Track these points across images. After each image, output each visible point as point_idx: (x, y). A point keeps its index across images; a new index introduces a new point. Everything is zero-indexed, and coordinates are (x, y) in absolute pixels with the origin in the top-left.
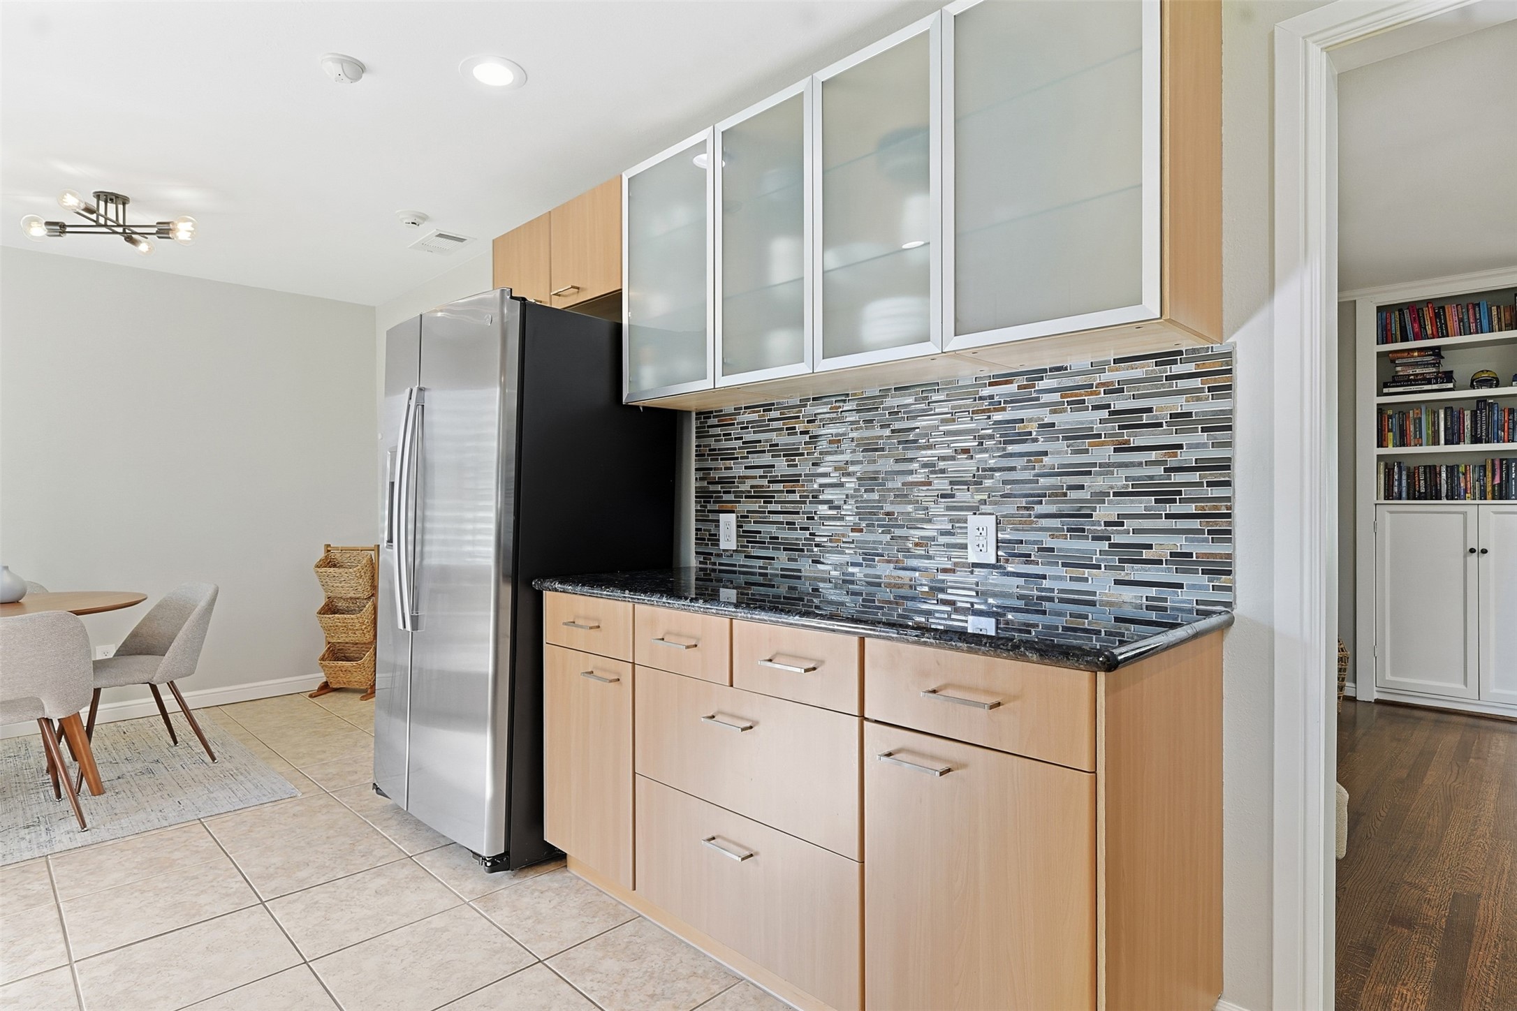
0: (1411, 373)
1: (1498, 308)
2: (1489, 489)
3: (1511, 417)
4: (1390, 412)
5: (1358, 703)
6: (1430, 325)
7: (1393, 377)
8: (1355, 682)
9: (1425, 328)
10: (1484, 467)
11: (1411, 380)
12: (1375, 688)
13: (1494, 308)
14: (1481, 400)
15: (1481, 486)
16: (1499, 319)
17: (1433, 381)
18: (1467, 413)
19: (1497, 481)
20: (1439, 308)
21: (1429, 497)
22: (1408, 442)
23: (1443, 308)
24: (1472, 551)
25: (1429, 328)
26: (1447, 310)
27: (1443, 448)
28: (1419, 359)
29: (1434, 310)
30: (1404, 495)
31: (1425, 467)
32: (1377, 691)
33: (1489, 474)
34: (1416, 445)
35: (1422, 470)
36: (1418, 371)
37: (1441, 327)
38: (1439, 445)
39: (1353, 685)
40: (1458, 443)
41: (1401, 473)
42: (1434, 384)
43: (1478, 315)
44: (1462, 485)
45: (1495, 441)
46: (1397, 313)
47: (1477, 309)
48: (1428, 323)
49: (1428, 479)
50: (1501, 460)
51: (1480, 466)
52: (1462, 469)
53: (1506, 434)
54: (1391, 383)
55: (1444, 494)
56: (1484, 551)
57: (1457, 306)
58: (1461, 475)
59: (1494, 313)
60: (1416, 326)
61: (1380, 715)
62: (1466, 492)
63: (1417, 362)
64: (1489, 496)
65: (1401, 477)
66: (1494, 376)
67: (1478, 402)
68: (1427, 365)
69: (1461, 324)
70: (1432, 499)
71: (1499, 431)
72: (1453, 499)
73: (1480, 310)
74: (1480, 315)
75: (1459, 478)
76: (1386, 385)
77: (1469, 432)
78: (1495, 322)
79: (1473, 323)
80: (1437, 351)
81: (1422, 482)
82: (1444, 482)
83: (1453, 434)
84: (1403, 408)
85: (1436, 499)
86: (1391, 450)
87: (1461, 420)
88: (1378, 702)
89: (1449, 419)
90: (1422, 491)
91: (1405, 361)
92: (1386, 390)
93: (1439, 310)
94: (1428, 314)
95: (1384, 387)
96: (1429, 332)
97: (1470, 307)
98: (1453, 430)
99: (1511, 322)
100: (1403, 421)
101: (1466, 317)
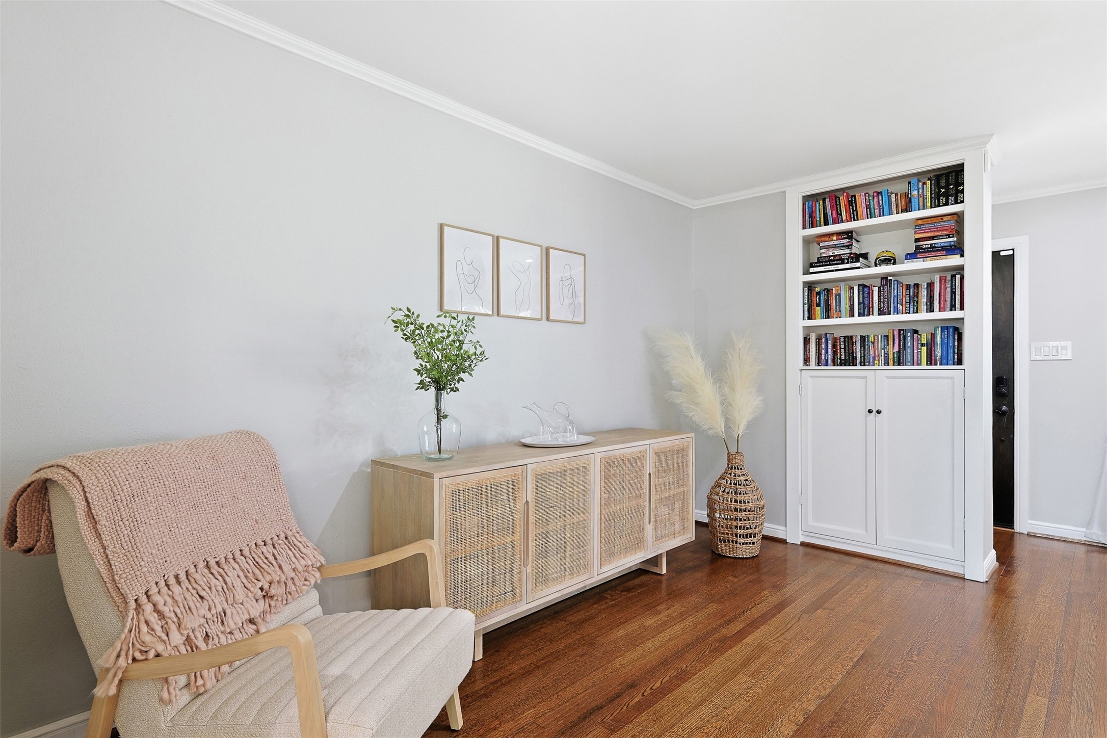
0: (832, 254)
1: (896, 194)
2: (891, 356)
3: (908, 293)
4: (817, 289)
5: (788, 545)
6: (844, 212)
7: (818, 258)
8: (786, 527)
9: (841, 215)
10: (887, 336)
11: (830, 261)
12: (801, 532)
13: (893, 196)
14: (884, 278)
15: (885, 354)
16: (897, 205)
17: (846, 261)
18: (876, 290)
19: (896, 349)
20: (852, 196)
21: (847, 364)
22: (832, 315)
23: (854, 196)
24: (870, 411)
25: (844, 214)
26: (857, 198)
27: (857, 319)
28: (837, 242)
29: (848, 199)
30: (830, 361)
31: (845, 337)
32: (802, 535)
33: (891, 342)
34: (837, 318)
35: (842, 340)
36: (837, 253)
37: (853, 213)
38: (854, 316)
39: (784, 528)
40: (869, 315)
41: (827, 342)
42: (846, 263)
43: (881, 201)
44: (872, 352)
45: (896, 313)
46: (821, 202)
47: (880, 197)
48: (843, 210)
49: (847, 349)
50: (900, 331)
51: (884, 336)
52: (872, 339)
53: (904, 308)
54: (816, 263)
55: (858, 361)
56: (879, 412)
57: (865, 194)
58: (871, 344)
59: (893, 199)
60: (834, 213)
61: (806, 555)
62: (874, 359)
63: (836, 245)
64: (891, 362)
65: (827, 346)
66: (893, 256)
67: (882, 279)
68: (842, 247)
69: (868, 210)
70: (849, 365)
71: (899, 305)
72: (864, 365)
73: (882, 197)
74: (883, 203)
75: (869, 348)
76: (812, 266)
77: (877, 306)
78: (894, 208)
79: (877, 209)
80: (849, 234)
81: (843, 351)
82: (858, 351)
83: (864, 308)
84: (828, 286)
85: (853, 365)
86: (819, 322)
87: (870, 294)
88: (804, 544)
89: (861, 295)
90: (842, 358)
91: (827, 244)
92: (812, 270)
93: (851, 198)
94: (843, 201)
95: (810, 267)
96: (844, 218)
97: (875, 194)
98: (864, 304)
99: (906, 207)
100: (828, 296)
101: (872, 204)
